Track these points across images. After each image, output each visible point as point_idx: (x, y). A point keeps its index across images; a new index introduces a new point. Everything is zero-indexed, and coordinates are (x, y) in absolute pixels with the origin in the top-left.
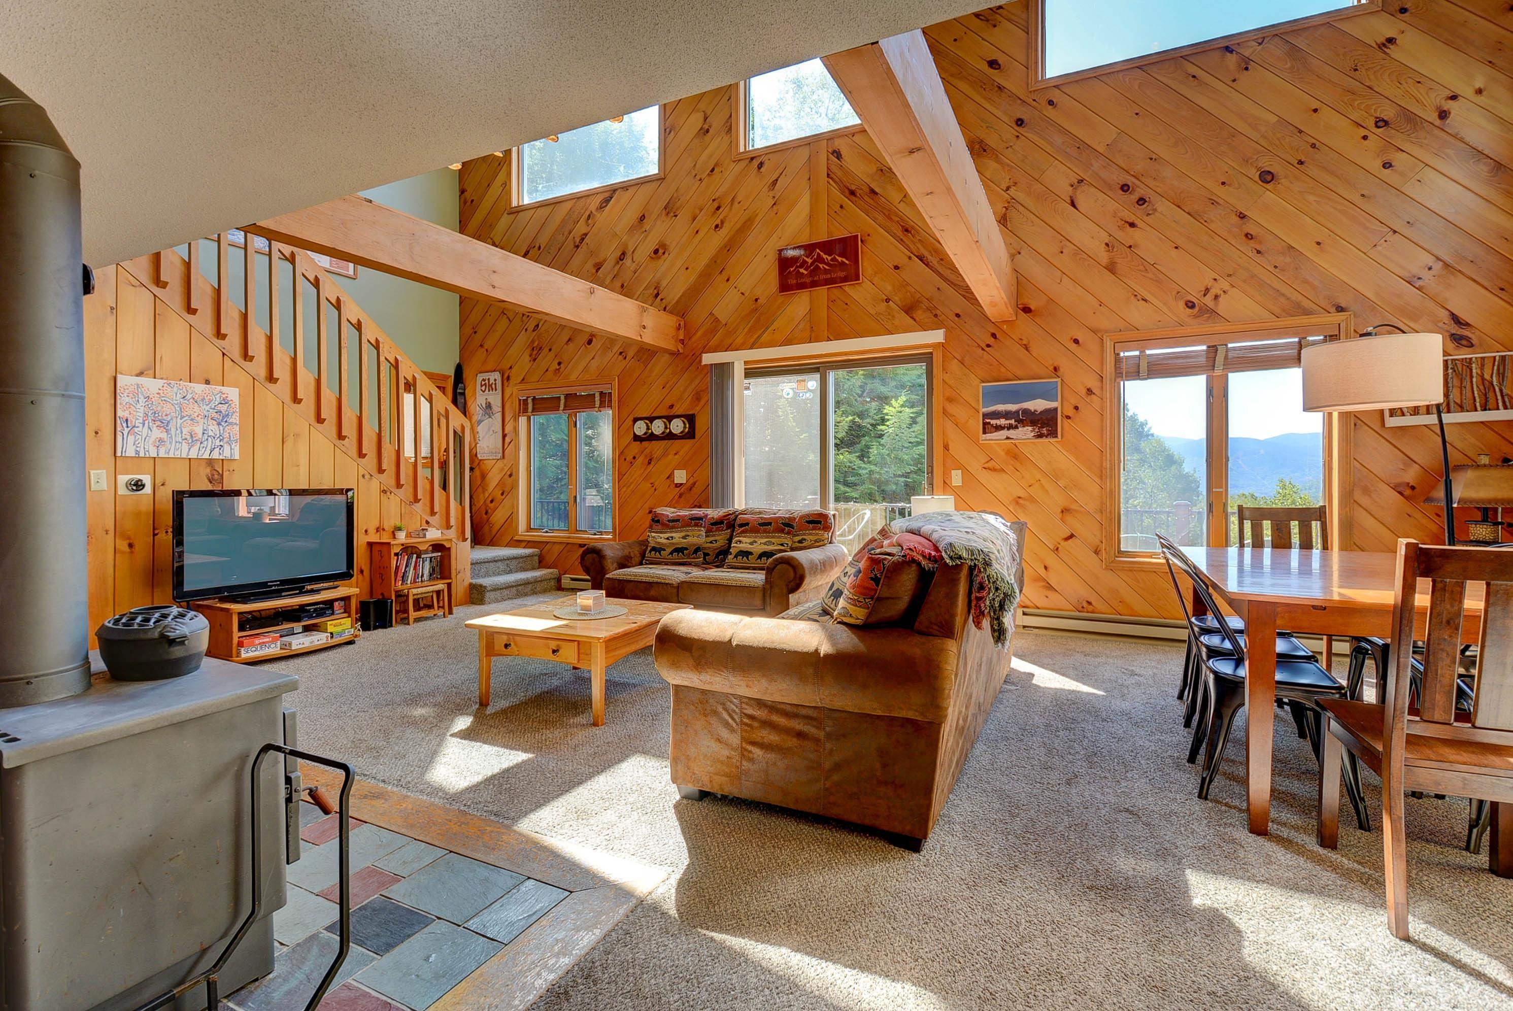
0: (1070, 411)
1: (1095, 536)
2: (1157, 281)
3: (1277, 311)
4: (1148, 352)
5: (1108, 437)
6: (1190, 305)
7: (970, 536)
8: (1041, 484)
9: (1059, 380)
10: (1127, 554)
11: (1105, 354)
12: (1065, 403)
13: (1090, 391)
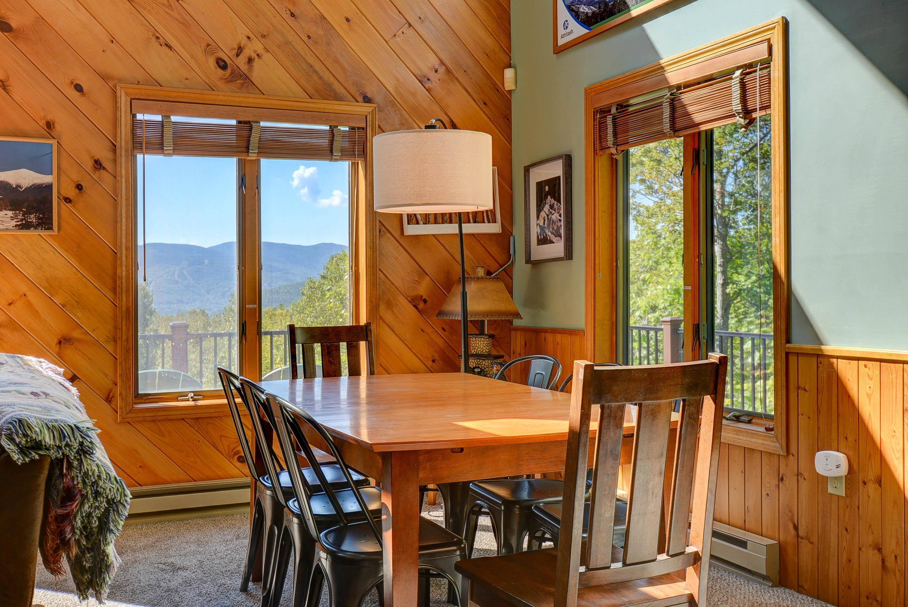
0: (71, 193)
1: (106, 375)
2: (183, 24)
3: (311, 90)
4: (174, 119)
5: (124, 232)
6: (222, 65)
7: (43, 402)
8: (29, 302)
9: (54, 142)
10: (148, 398)
11: (118, 113)
12: (63, 178)
13: (98, 164)
